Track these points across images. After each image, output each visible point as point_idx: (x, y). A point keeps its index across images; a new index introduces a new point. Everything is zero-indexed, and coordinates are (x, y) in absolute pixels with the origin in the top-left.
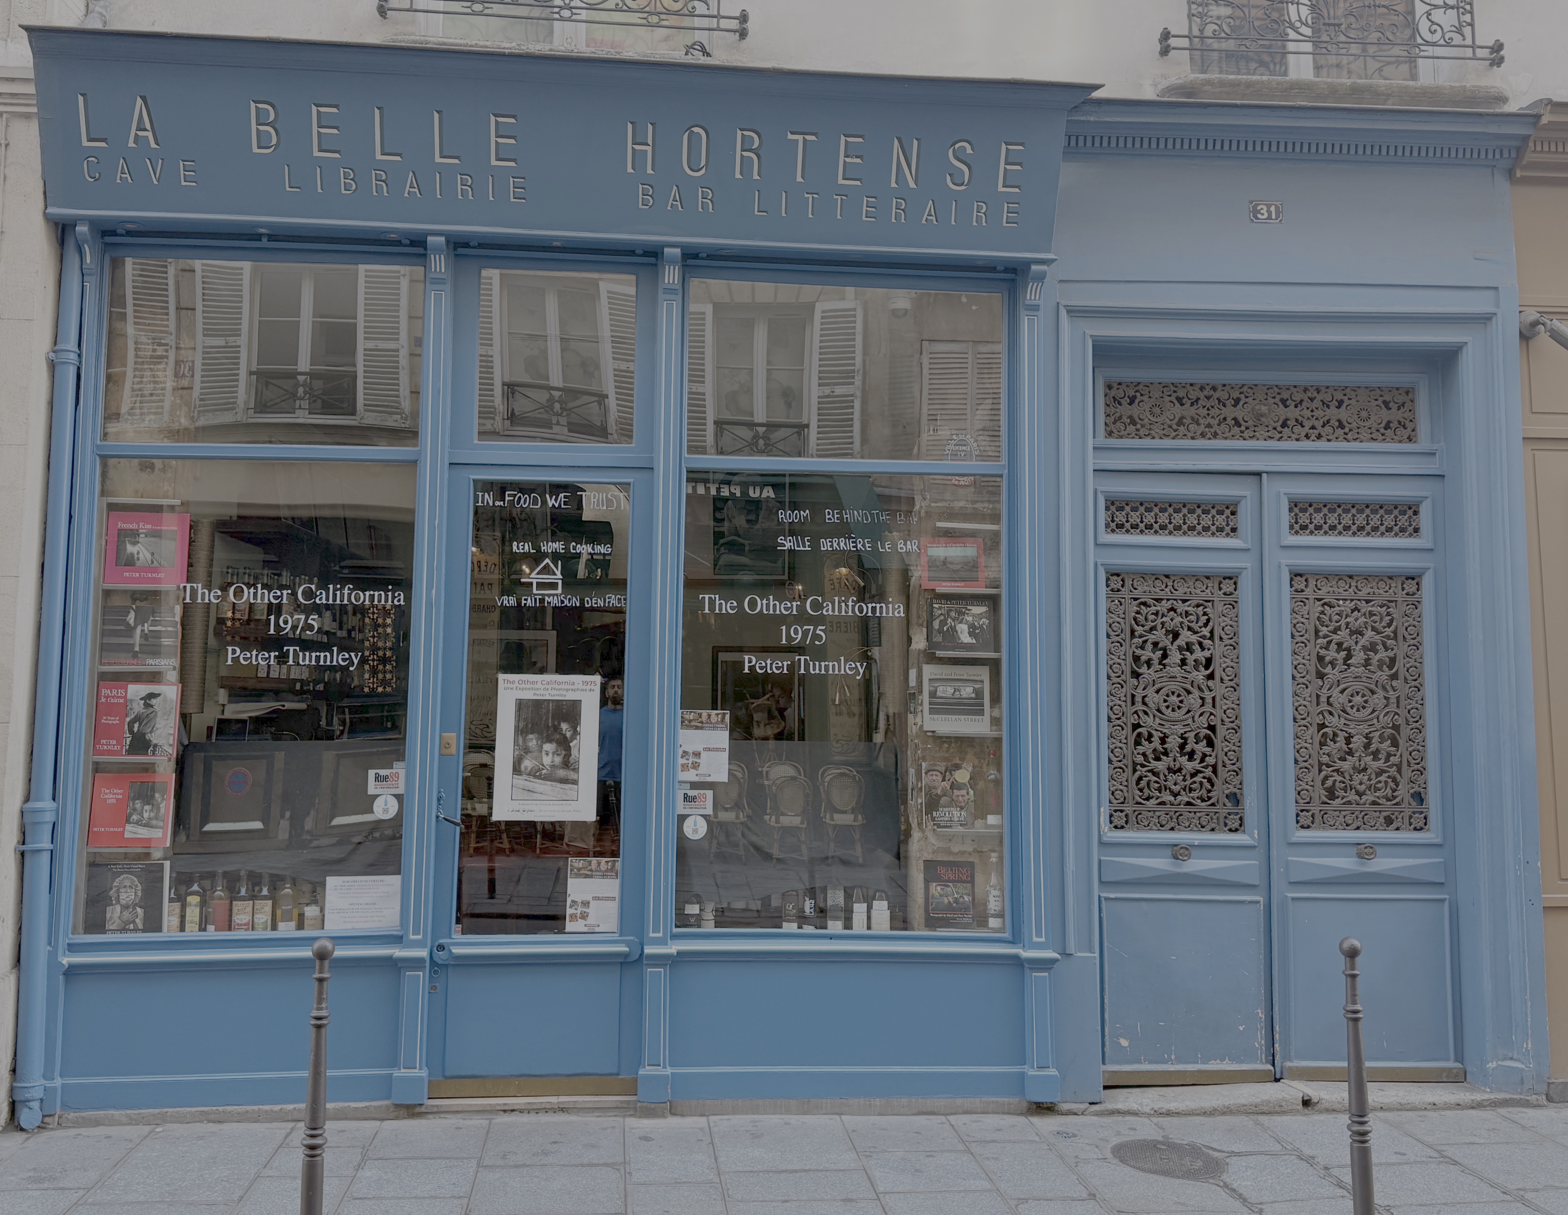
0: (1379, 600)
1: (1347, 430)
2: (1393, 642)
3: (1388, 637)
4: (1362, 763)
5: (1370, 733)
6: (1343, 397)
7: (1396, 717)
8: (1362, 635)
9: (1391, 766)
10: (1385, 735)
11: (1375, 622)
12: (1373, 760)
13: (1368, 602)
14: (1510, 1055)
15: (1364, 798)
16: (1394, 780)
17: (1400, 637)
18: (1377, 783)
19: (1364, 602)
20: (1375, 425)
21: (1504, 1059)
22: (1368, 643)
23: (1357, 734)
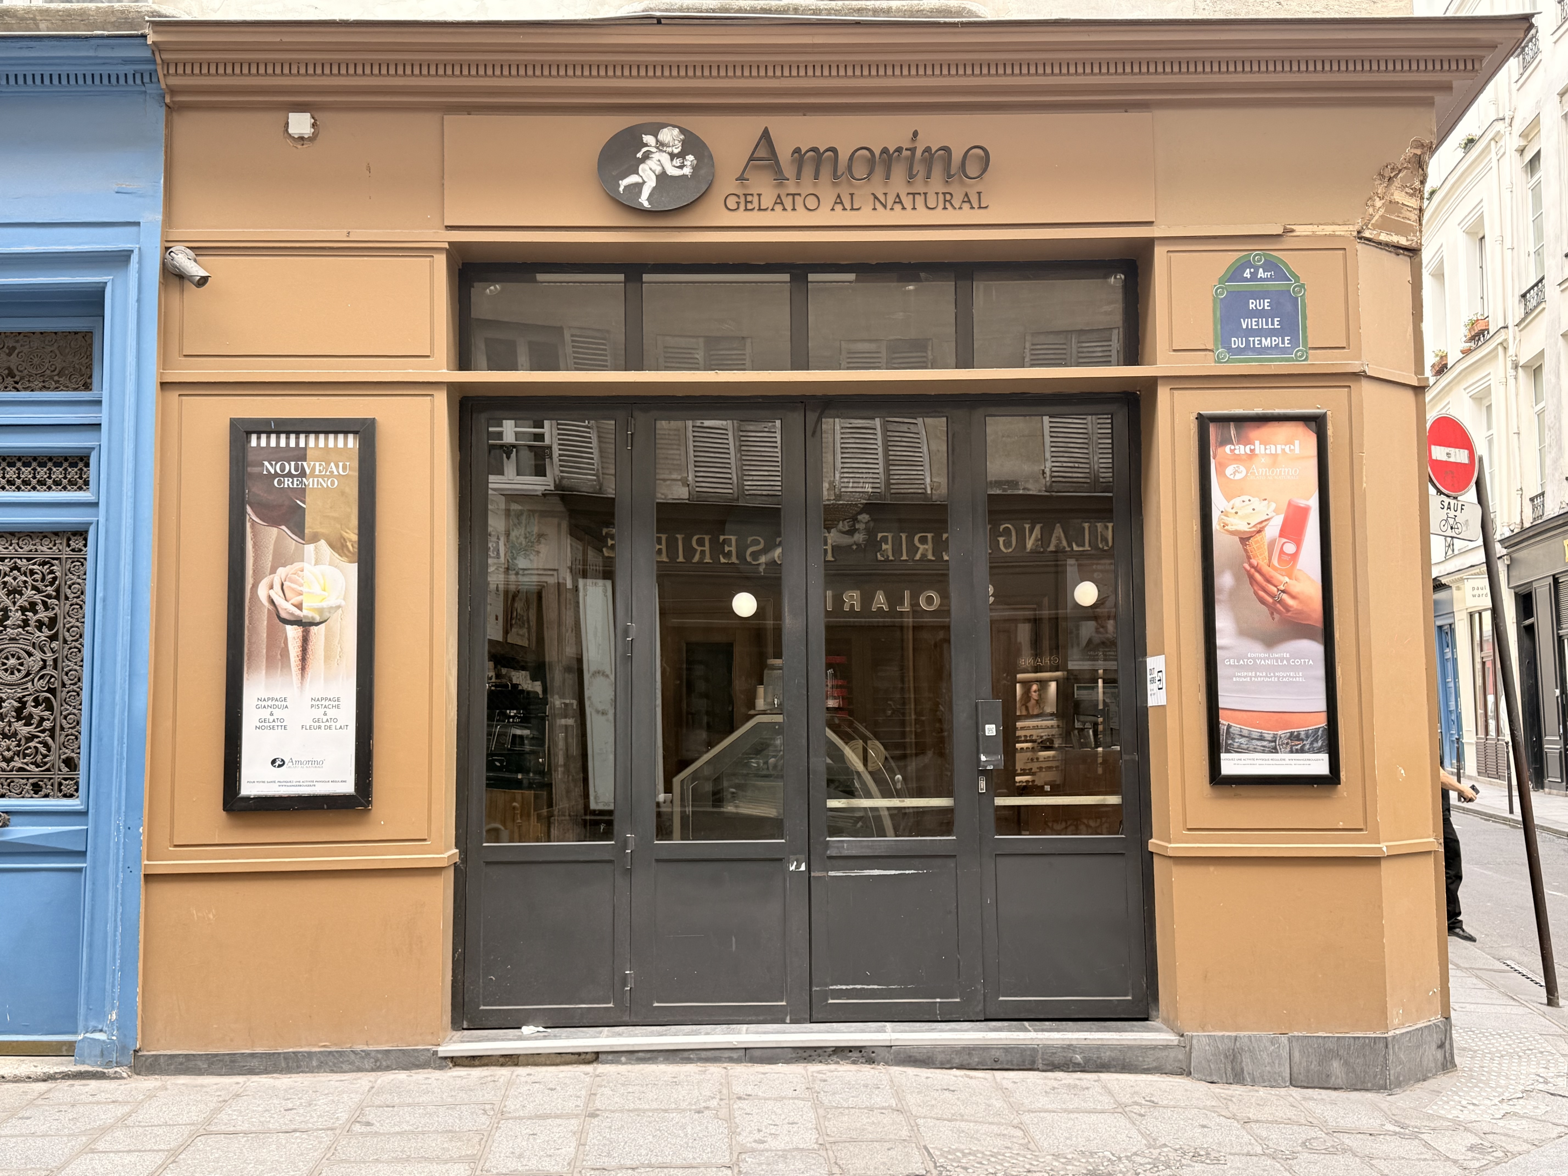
0: (40, 558)
1: (17, 379)
2: (56, 602)
3: (49, 596)
4: (13, 729)
5: (24, 696)
6: (14, 344)
7: (52, 680)
8: (21, 594)
9: (43, 731)
10: (40, 698)
11: (37, 581)
12: (25, 725)
13: (29, 559)
14: (100, 1027)
15: (12, 764)
16: (46, 745)
17: (62, 597)
18: (27, 749)
19: (24, 560)
20: (48, 372)
21: (94, 1031)
22: (26, 604)
23: (8, 698)
